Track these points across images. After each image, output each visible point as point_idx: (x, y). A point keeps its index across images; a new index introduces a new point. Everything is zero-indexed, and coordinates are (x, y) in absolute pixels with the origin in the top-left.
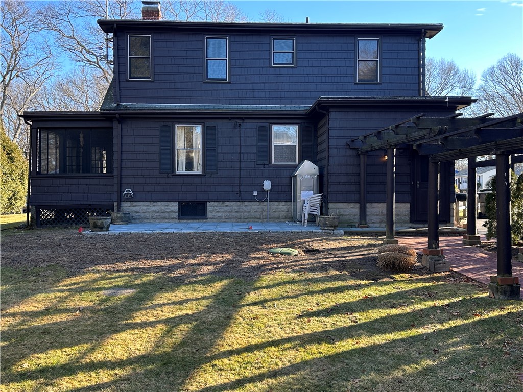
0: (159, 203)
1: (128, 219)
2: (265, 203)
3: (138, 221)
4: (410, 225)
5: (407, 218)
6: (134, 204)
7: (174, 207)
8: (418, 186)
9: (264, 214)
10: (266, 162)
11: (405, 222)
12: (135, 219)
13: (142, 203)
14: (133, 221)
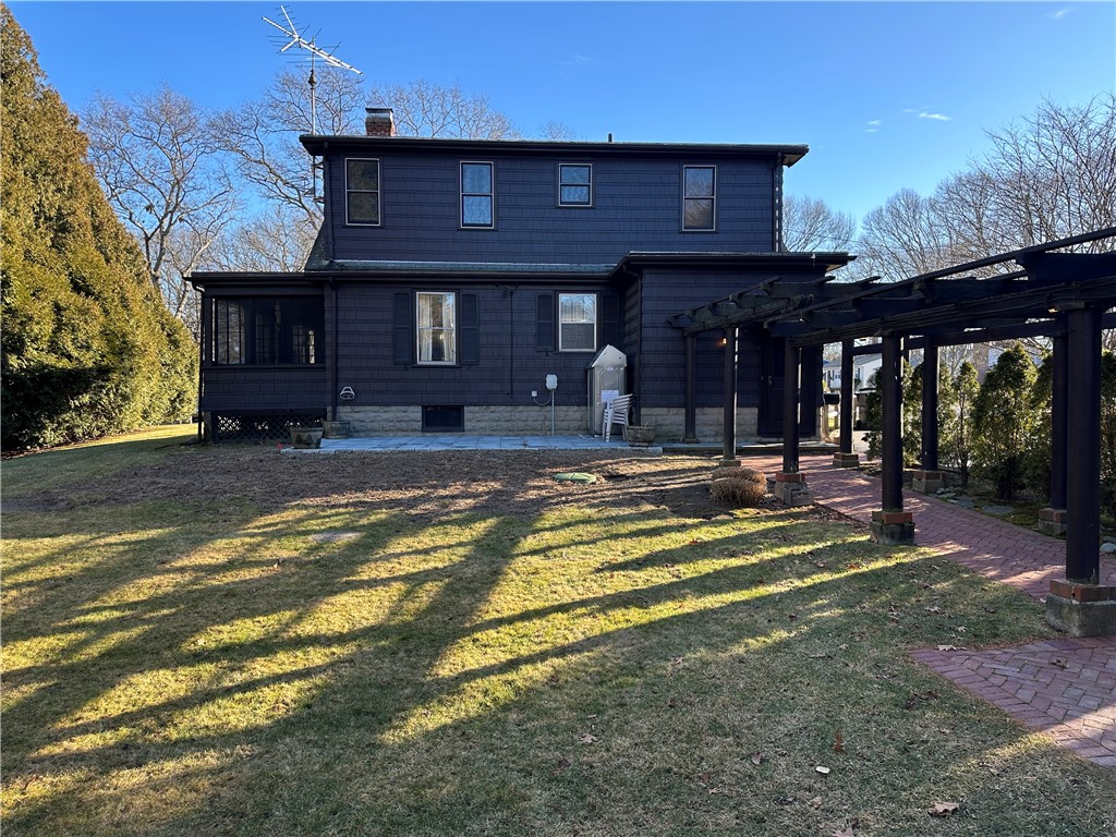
0: (393, 408)
1: (348, 432)
2: (548, 408)
3: (362, 434)
4: (758, 439)
5: (754, 429)
6: (357, 409)
7: (416, 413)
8: (770, 382)
9: (547, 423)
10: (550, 348)
11: (752, 435)
12: (357, 431)
13: (368, 408)
14: (355, 434)
